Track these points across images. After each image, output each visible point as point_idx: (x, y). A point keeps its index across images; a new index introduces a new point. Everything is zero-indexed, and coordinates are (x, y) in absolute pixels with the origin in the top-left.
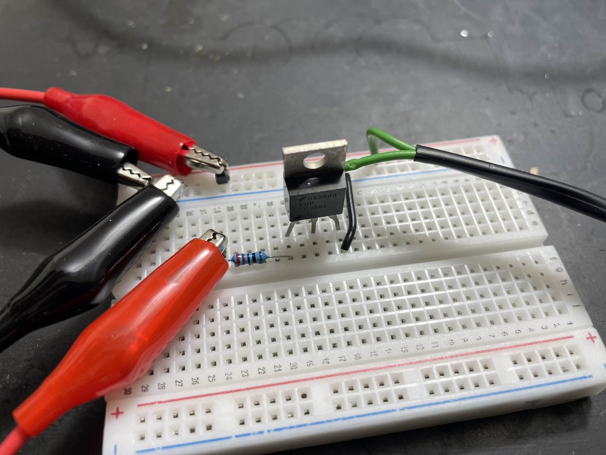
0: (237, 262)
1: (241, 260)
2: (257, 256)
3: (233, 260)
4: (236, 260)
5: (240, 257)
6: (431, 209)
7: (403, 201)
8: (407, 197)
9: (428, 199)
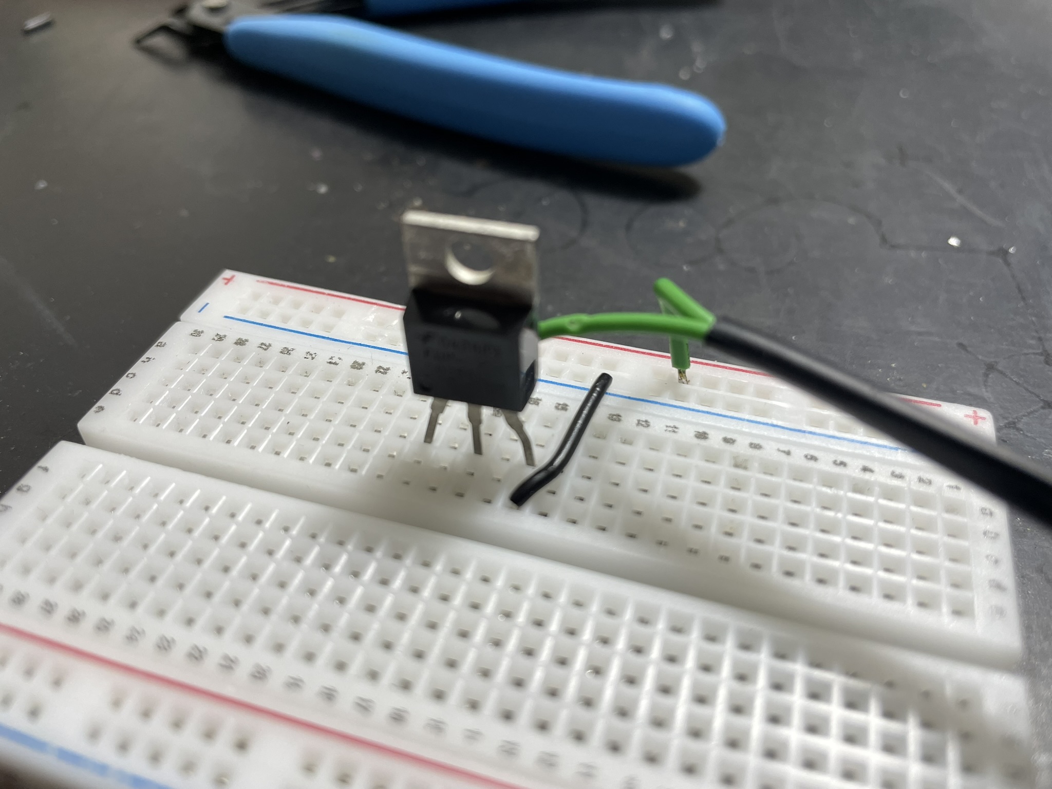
6: (750, 497)
7: (696, 461)
8: (712, 457)
9: (754, 475)
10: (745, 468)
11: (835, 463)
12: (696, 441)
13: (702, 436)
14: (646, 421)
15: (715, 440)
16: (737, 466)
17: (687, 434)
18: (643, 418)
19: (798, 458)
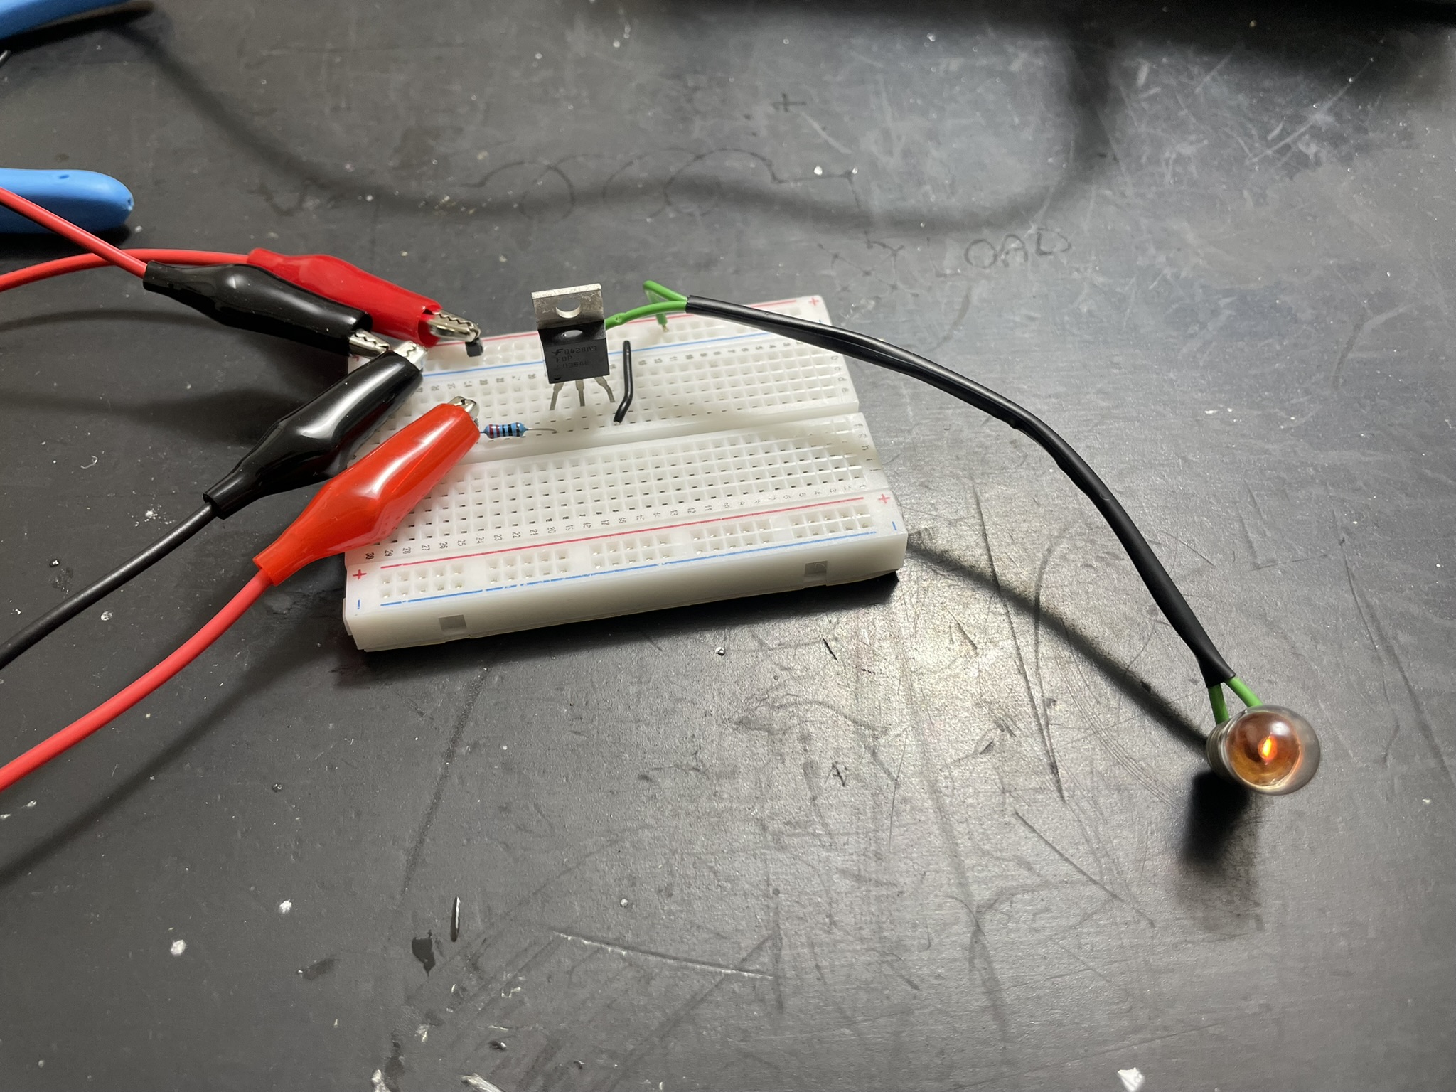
0: (491, 434)
1: (495, 431)
2: (514, 428)
3: (485, 432)
4: (489, 430)
5: (494, 427)
6: (725, 379)
7: (692, 371)
8: (699, 366)
9: (722, 368)
10: (716, 366)
11: (757, 348)
12: (689, 361)
13: (690, 357)
14: (659, 359)
15: (697, 357)
16: (712, 366)
17: (682, 359)
18: (657, 358)
19: (739, 352)
